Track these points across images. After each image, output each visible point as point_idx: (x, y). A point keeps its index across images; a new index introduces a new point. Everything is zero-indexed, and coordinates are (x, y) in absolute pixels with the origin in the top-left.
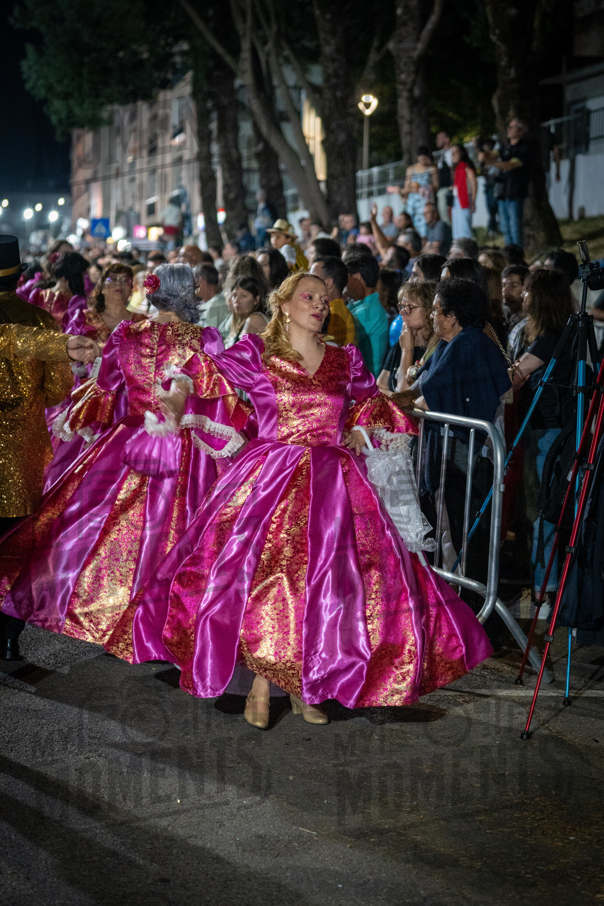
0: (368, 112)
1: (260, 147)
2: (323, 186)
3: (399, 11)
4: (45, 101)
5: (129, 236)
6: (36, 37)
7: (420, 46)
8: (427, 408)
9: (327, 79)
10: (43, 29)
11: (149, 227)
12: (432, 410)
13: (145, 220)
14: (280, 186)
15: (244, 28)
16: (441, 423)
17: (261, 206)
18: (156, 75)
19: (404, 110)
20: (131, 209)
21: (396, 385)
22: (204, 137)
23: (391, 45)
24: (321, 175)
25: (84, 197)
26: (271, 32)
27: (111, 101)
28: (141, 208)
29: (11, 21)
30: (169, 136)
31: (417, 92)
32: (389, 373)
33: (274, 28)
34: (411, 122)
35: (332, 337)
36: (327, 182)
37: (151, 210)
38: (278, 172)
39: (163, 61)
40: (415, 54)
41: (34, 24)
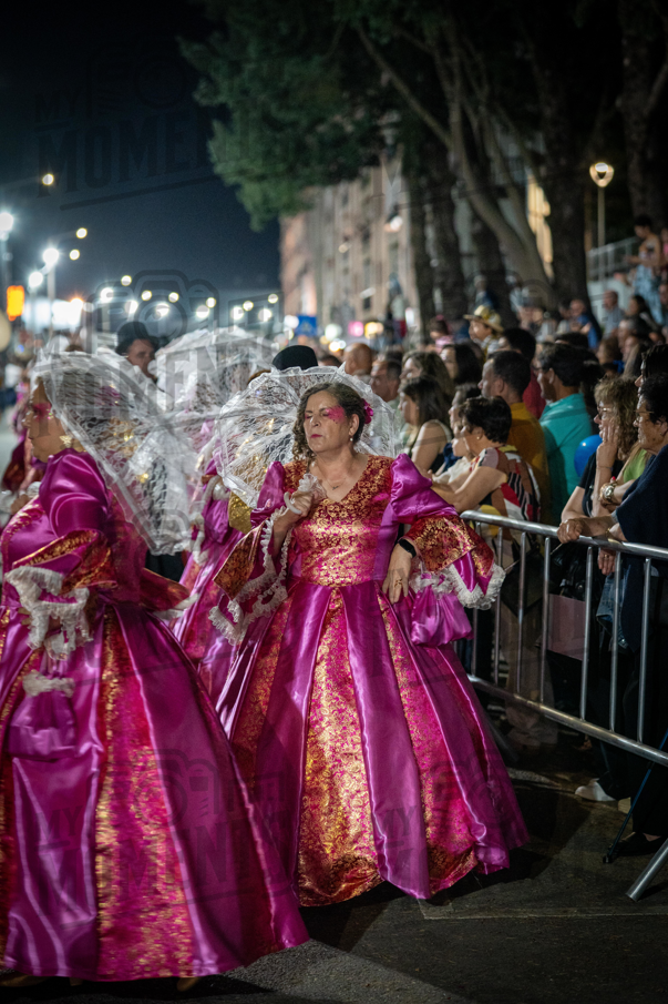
0: (602, 183)
1: (478, 227)
2: (549, 270)
3: (626, 62)
4: (237, 187)
5: (343, 335)
6: (223, 113)
7: (652, 100)
8: (624, 538)
9: (549, 145)
10: (231, 104)
11: (365, 322)
12: (629, 541)
13: (361, 315)
14: (502, 271)
15: (453, 90)
16: (641, 557)
17: (481, 294)
18: (361, 151)
19: (636, 177)
20: (346, 304)
21: (591, 508)
22: (417, 221)
23: (619, 103)
24: (547, 256)
25: (295, 292)
26: (482, 94)
27: (311, 183)
28: (356, 302)
29: (197, 97)
30: (383, 219)
31: (650, 155)
32: (584, 490)
33: (486, 88)
34: (643, 190)
35: (514, 448)
36: (553, 264)
37: (367, 304)
38: (499, 255)
39: (371, 136)
40: (646, 111)
41: (222, 99)
